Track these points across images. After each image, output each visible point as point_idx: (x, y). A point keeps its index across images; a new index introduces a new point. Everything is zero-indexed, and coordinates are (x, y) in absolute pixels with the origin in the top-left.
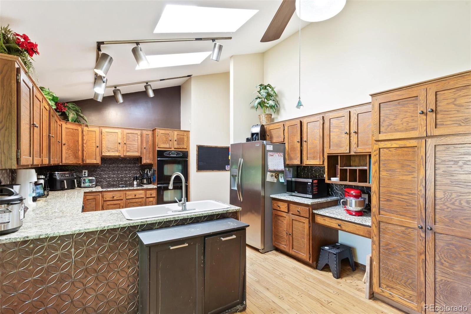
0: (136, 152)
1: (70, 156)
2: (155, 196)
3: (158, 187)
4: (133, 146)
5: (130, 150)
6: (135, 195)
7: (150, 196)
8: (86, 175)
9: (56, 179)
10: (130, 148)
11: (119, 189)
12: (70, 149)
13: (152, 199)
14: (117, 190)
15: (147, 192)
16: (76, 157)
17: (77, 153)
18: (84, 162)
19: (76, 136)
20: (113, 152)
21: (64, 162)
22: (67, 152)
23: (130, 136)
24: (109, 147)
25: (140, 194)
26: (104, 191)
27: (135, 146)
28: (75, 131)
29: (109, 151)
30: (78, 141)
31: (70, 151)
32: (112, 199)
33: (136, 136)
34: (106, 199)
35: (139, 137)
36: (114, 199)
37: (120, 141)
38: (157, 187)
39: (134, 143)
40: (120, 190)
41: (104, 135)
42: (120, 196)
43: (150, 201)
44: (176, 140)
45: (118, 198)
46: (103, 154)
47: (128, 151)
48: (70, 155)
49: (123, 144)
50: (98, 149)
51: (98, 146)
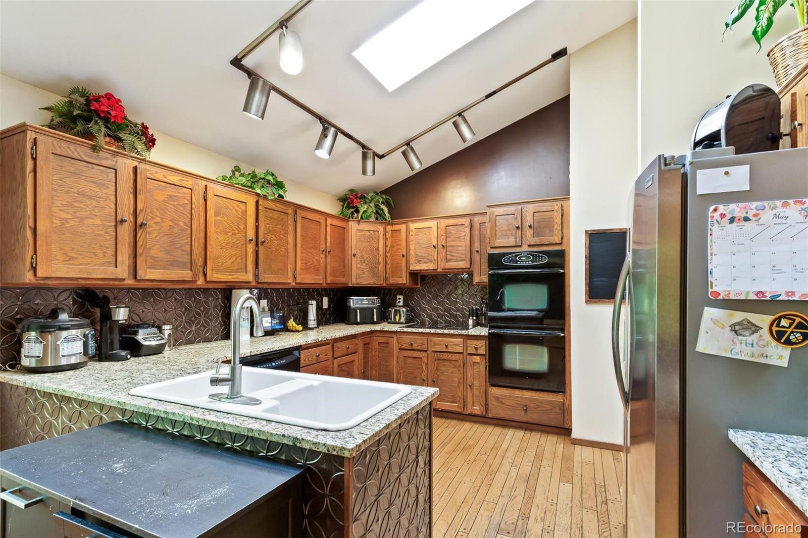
0: (462, 260)
1: (364, 274)
2: (484, 352)
3: (489, 333)
4: (457, 250)
5: (452, 257)
6: (446, 346)
7: (474, 352)
8: (401, 304)
9: (350, 306)
10: (451, 254)
11: (421, 330)
12: (365, 263)
13: (478, 358)
14: (417, 331)
15: (469, 342)
16: (374, 274)
17: (376, 267)
18: (388, 283)
19: (375, 241)
20: (425, 263)
21: (355, 281)
22: (359, 266)
23: (453, 232)
24: (420, 255)
25: (455, 345)
27: (460, 248)
28: (373, 234)
29: (419, 262)
30: (377, 249)
31: (365, 264)
32: (409, 347)
33: (461, 228)
34: (402, 345)
35: (468, 230)
36: (414, 348)
37: (435, 243)
38: (487, 334)
39: (459, 244)
40: (422, 333)
41: (412, 235)
42: (423, 344)
43: (474, 362)
44: (530, 227)
45: (419, 348)
46: (412, 268)
47: (450, 260)
48: (365, 270)
49: (440, 247)
50: (405, 259)
51: (405, 254)
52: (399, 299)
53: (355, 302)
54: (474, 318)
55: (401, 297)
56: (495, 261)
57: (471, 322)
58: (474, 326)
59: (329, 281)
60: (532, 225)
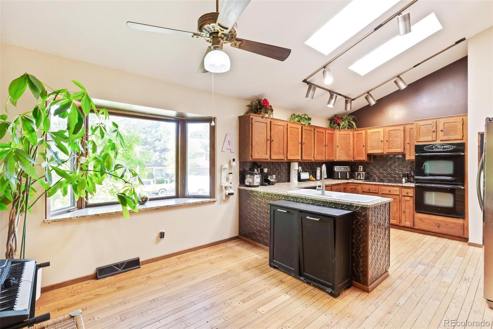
0: (399, 148)
1: (342, 155)
2: (412, 195)
3: (415, 186)
4: (395, 143)
5: (392, 147)
6: (390, 191)
7: (406, 195)
8: (362, 170)
9: (335, 171)
10: (392, 145)
11: (374, 183)
12: (343, 150)
13: (409, 198)
14: (373, 183)
15: (403, 189)
16: (348, 155)
17: (349, 152)
18: (355, 159)
19: (348, 139)
20: (376, 149)
21: (338, 159)
22: (340, 151)
23: (393, 134)
24: (374, 145)
25: (395, 191)
26: (362, 183)
27: (398, 142)
28: (347, 136)
29: (373, 149)
30: (349, 143)
31: (343, 151)
32: (368, 191)
33: (399, 131)
34: (364, 190)
35: (402, 133)
36: (370, 192)
37: (382, 139)
38: (414, 186)
39: (397, 139)
40: (375, 184)
41: (369, 136)
42: (376, 190)
43: (406, 200)
44: (442, 131)
45: (374, 192)
46: (369, 152)
47: (391, 148)
48: (343, 153)
49: (385, 141)
50: (364, 148)
51: (364, 145)
52: (360, 167)
53: (337, 169)
54: (406, 178)
55: (362, 167)
56: (419, 149)
57: (404, 180)
58: (406, 182)
59: (327, 159)
60: (443, 130)
